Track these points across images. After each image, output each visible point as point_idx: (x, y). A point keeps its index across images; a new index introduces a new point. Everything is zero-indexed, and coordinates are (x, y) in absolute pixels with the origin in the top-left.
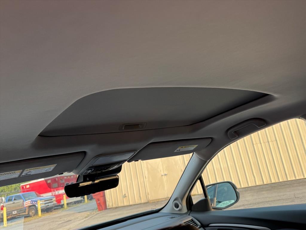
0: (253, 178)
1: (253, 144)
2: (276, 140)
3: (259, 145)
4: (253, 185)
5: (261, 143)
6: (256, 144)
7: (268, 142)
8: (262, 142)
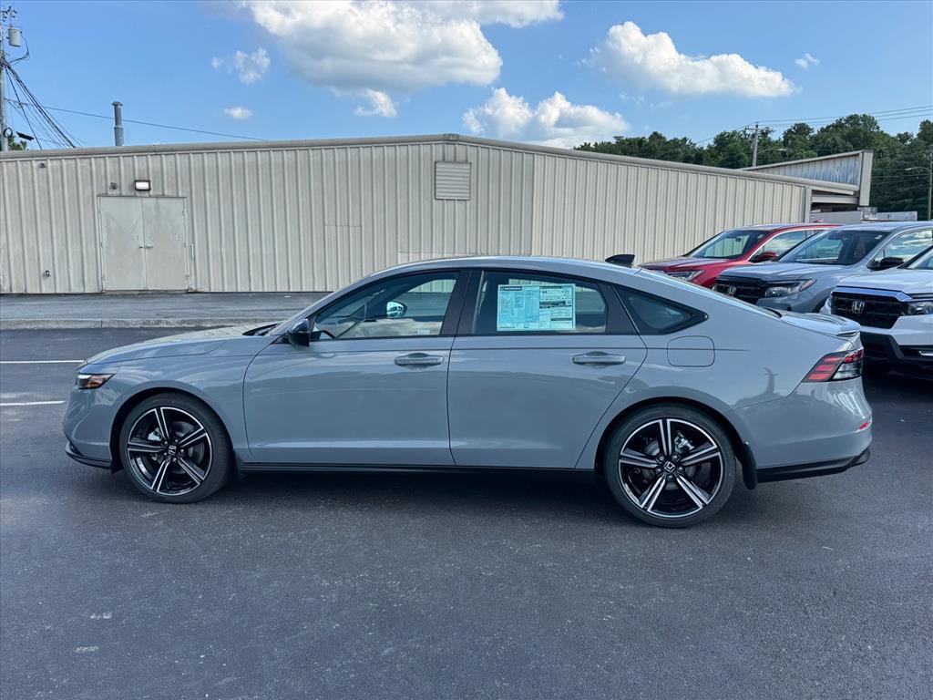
0: (311, 280)
2: (361, 227)
3: (333, 228)
4: (308, 290)
5: (336, 226)
6: (329, 224)
7: (348, 226)
8: (338, 224)
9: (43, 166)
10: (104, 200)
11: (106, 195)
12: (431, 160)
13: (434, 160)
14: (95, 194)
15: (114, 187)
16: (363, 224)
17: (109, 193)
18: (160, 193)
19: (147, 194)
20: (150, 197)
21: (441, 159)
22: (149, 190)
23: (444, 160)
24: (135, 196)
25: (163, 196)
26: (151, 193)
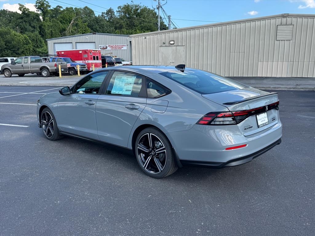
1: (230, 52)
2: (244, 52)
5: (235, 52)
6: (232, 52)
7: (240, 52)
9: (145, 38)
10: (161, 48)
12: (276, 25)
13: (277, 25)
14: (159, 46)
15: (164, 44)
16: (245, 51)
17: (163, 45)
18: (177, 45)
20: (174, 46)
21: (280, 24)
23: (281, 24)
24: (170, 46)
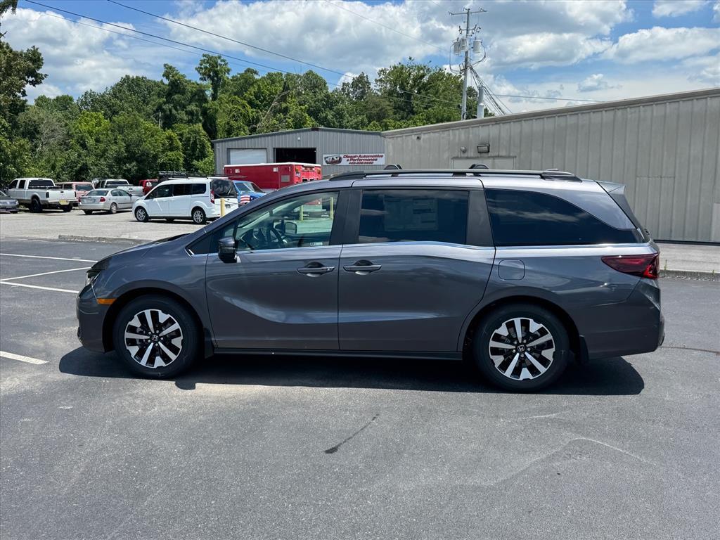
9: (418, 138)
10: (456, 161)
11: (457, 158)
14: (451, 158)
15: (464, 152)
17: (460, 156)
18: (497, 154)
19: (485, 155)
20: (489, 157)
22: (489, 151)
24: (477, 158)
25: (499, 157)
26: (490, 154)
